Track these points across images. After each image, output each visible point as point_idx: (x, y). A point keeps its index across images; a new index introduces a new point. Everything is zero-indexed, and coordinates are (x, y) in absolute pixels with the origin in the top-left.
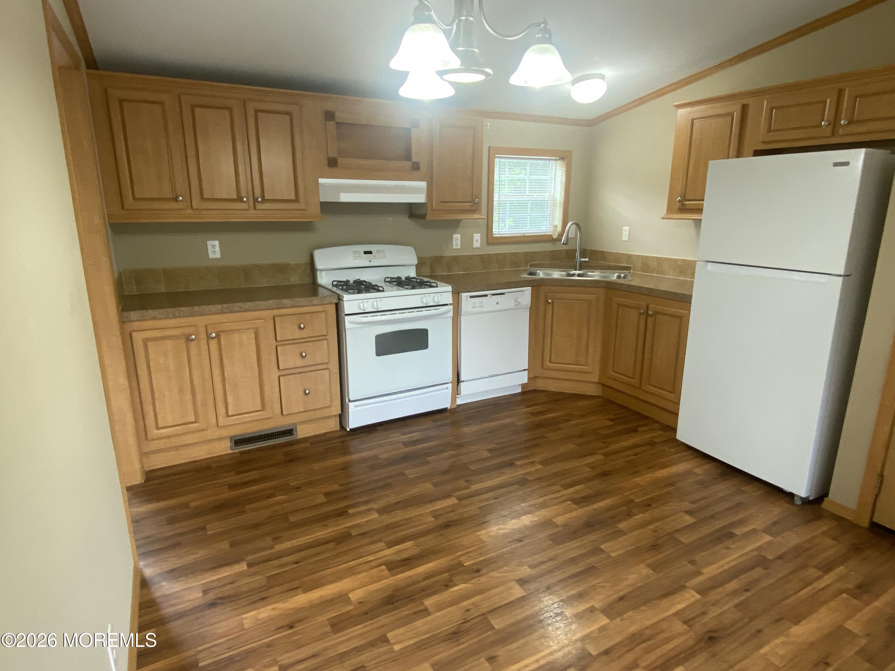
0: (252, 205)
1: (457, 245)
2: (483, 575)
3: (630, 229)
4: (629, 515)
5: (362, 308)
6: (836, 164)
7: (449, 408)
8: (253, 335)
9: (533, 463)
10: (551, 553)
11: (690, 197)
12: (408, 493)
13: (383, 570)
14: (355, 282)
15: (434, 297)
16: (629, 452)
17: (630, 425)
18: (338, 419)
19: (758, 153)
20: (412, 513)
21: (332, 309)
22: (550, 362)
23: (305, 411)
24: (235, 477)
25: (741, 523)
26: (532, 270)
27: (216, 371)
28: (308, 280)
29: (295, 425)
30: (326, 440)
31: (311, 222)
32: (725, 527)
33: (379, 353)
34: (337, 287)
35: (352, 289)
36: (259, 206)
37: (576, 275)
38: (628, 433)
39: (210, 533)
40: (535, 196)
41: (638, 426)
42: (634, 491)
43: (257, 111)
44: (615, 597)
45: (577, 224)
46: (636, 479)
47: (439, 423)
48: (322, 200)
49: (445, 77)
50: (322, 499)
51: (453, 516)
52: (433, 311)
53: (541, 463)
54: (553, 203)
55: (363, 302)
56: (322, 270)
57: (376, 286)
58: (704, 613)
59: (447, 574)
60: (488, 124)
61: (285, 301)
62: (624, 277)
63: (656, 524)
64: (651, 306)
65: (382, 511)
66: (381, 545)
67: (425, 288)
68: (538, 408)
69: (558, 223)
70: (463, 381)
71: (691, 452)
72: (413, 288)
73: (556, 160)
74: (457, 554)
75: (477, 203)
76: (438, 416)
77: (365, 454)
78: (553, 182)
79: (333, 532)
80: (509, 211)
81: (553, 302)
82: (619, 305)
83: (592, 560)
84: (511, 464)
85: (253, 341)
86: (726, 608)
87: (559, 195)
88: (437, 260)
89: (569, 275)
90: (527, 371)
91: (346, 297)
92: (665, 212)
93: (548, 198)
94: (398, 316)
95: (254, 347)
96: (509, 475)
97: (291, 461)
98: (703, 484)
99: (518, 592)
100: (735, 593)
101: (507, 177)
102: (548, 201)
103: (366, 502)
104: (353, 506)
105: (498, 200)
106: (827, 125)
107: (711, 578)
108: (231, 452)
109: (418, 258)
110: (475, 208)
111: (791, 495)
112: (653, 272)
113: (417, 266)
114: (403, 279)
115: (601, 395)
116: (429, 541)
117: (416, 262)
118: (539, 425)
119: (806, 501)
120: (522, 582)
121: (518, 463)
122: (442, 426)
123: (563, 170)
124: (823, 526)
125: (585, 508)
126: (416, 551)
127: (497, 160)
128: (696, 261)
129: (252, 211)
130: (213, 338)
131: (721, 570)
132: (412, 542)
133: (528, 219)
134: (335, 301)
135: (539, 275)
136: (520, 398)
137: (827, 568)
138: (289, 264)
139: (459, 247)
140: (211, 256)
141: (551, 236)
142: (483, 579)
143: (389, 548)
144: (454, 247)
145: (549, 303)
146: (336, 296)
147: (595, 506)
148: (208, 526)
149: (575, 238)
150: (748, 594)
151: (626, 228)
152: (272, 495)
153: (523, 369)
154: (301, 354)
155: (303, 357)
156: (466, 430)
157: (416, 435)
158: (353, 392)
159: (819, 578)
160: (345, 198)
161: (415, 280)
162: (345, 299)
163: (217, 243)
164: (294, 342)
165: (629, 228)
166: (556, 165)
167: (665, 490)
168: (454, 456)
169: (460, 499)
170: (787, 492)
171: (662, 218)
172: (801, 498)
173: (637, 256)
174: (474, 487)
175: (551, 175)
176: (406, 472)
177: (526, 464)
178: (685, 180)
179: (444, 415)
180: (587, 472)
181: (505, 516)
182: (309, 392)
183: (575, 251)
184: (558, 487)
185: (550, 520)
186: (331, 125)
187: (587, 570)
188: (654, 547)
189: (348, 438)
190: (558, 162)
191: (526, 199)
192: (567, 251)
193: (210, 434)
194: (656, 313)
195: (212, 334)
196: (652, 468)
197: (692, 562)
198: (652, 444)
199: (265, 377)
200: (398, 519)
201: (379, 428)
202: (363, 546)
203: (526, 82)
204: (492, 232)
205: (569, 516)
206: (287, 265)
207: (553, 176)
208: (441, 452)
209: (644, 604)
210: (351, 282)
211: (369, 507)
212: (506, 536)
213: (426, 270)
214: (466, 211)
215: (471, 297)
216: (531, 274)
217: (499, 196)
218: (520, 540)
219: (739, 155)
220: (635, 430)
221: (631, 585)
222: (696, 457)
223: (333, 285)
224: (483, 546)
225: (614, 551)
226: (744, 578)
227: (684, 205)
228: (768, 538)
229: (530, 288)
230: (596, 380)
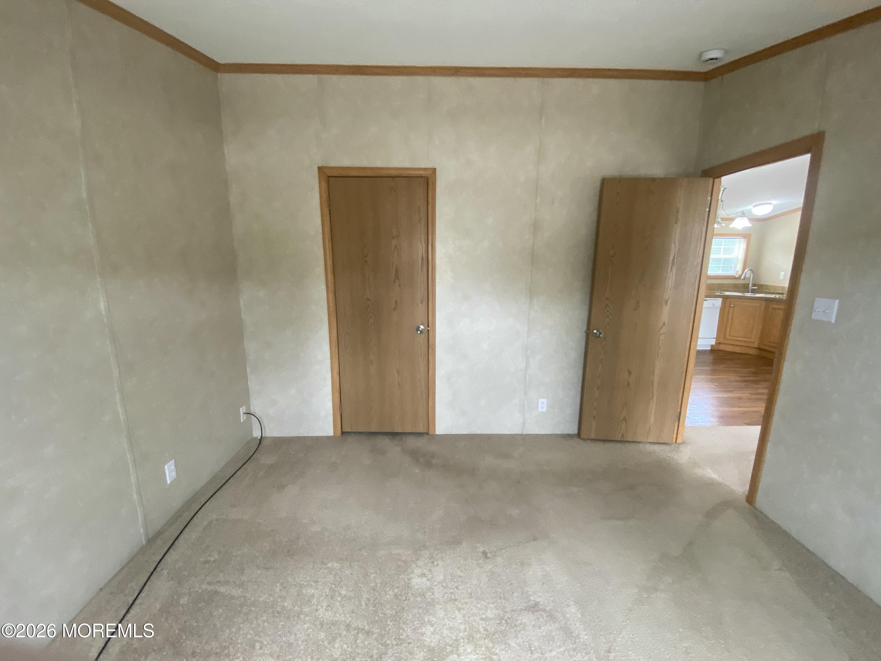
22: (729, 336)
26: (723, 291)
37: (749, 294)
45: (751, 270)
54: (738, 260)
69: (740, 269)
78: (738, 249)
81: (734, 307)
87: (742, 256)
89: (745, 295)
90: (715, 339)
93: (735, 257)
102: (734, 259)
115: (758, 354)
123: (745, 243)
133: (722, 268)
135: (726, 294)
136: (709, 352)
141: (735, 276)
145: (731, 307)
149: (749, 278)
153: (713, 337)
166: (740, 242)
183: (749, 283)
190: (742, 240)
192: (744, 284)
207: (739, 247)
216: (722, 293)
229: (721, 299)
230: (756, 345)
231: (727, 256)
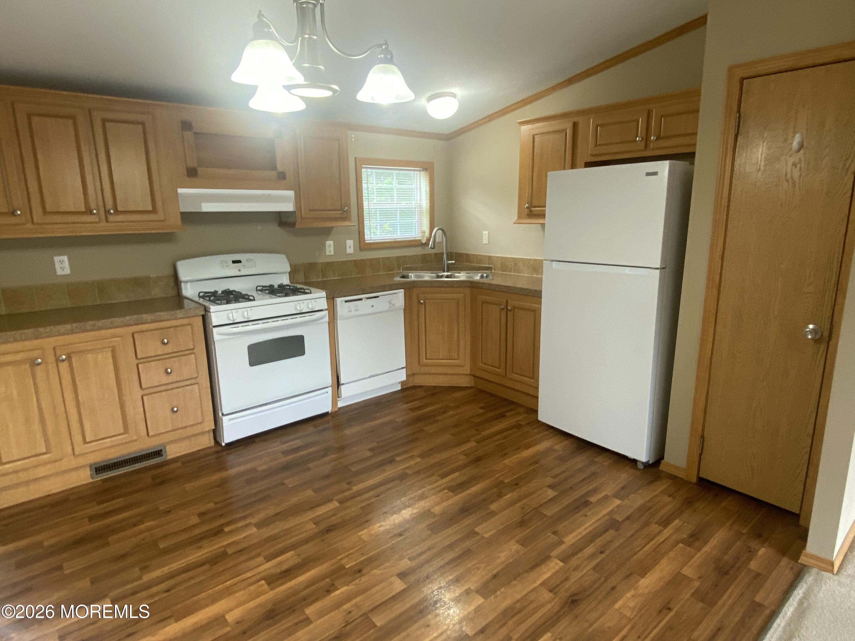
0: (103, 217)
1: (330, 251)
2: (363, 575)
3: (489, 233)
4: (500, 496)
5: (231, 318)
6: (648, 174)
7: (330, 412)
8: (110, 355)
9: (412, 457)
10: (428, 543)
11: (536, 204)
12: (288, 504)
13: (262, 585)
14: (223, 292)
15: (308, 304)
16: (498, 437)
17: (498, 412)
18: (212, 434)
19: (589, 165)
20: (292, 522)
21: (198, 322)
22: (426, 359)
23: (173, 430)
24: (97, 508)
25: (595, 491)
26: (405, 273)
27: (69, 395)
28: (172, 293)
29: (164, 445)
30: (200, 458)
31: (172, 233)
32: (582, 496)
33: (252, 363)
34: (203, 298)
35: (220, 300)
36: (111, 218)
37: (445, 276)
38: (497, 418)
39: (66, 572)
40: (403, 204)
41: (506, 412)
42: (503, 472)
43: (104, 121)
44: (490, 576)
45: (442, 230)
46: (505, 461)
47: (320, 428)
48: (182, 210)
49: (292, 91)
50: (195, 520)
51: (334, 520)
52: (307, 318)
53: (419, 456)
54: (420, 210)
55: (232, 313)
56: (186, 282)
57: (247, 295)
58: (567, 579)
59: (328, 580)
60: (353, 136)
61: (145, 316)
62: (487, 277)
63: (523, 502)
64: (509, 301)
65: (259, 525)
66: (261, 559)
67: (298, 295)
68: (417, 404)
69: (426, 228)
70: (343, 384)
71: (551, 430)
72: (287, 295)
73: (420, 171)
74: (339, 558)
75: (346, 211)
76: (320, 421)
77: (242, 468)
78: (419, 191)
79: (208, 552)
80: (379, 218)
81: (425, 302)
82: (483, 302)
83: (467, 544)
84: (391, 461)
85: (111, 361)
86: (585, 571)
87: (425, 203)
88: (310, 267)
89: (438, 277)
90: (405, 369)
91: (213, 308)
92: (517, 217)
93: (415, 206)
94: (271, 324)
95: (111, 367)
96: (390, 471)
97: (162, 483)
98: (562, 459)
99: (399, 585)
100: (592, 556)
101: (375, 186)
102: (415, 208)
103: (244, 518)
104: (228, 524)
105: (368, 207)
106: (641, 141)
107: (571, 546)
108: (91, 480)
109: (291, 266)
110: (345, 216)
111: (634, 462)
112: (511, 271)
113: (290, 273)
114: (276, 286)
115: (473, 385)
116: (310, 549)
117: (289, 269)
118: (418, 420)
119: (647, 465)
120: (402, 575)
121: (398, 459)
122: (324, 430)
123: (427, 180)
124: (661, 486)
125: (460, 495)
126: (297, 560)
127: (363, 170)
128: (543, 260)
129: (104, 224)
130: (63, 361)
131: (580, 536)
132: (293, 552)
133: (398, 226)
134: (203, 313)
135: (411, 278)
136: (400, 395)
137: (665, 523)
138: (149, 277)
139: (332, 253)
140: (59, 272)
141: (420, 241)
142: (363, 579)
143: (267, 562)
144: (328, 253)
145: (421, 303)
146: (202, 308)
147: (468, 492)
148: (64, 565)
149: (441, 244)
150: (603, 556)
151: (486, 233)
152: (141, 522)
153: (401, 367)
154: (166, 370)
155: (167, 373)
156: (348, 432)
157: (298, 443)
158: (226, 405)
159: (660, 532)
160: (207, 207)
161: (289, 287)
162: (211, 310)
163: (65, 258)
164: (157, 358)
165: (487, 232)
166: (420, 176)
167: (531, 468)
168: (337, 459)
169: (341, 502)
170: (631, 459)
171: (514, 223)
172: (643, 463)
173: (497, 257)
174: (355, 489)
175: (417, 185)
176: (286, 482)
177: (405, 459)
178: (530, 189)
179: (326, 419)
180: (462, 460)
181: (386, 513)
182: (177, 410)
183: (442, 254)
184: (434, 478)
185: (429, 510)
186: (188, 135)
187: (462, 554)
188: (522, 523)
189: (224, 453)
190: (422, 173)
191: (395, 207)
192: (436, 254)
193: (64, 465)
194: (514, 308)
195: (61, 356)
196: (519, 449)
197: (555, 533)
198: (518, 426)
199: (127, 398)
200: (277, 531)
201: (257, 440)
202: (240, 563)
203: (373, 99)
204: (365, 238)
205: (445, 504)
206: (148, 278)
207: (418, 186)
208: (323, 457)
209: (515, 579)
210: (220, 292)
211: (247, 522)
212: (387, 532)
213: (301, 277)
214: (336, 219)
215: (346, 301)
216: (403, 277)
217: (369, 204)
218: (400, 535)
219: (573, 166)
220: (503, 416)
221: (502, 563)
222: (556, 435)
223: (200, 297)
224: (365, 545)
225: (487, 533)
226: (599, 542)
227: (531, 211)
228: (618, 502)
229: (403, 290)
230: (468, 372)
231: (404, 204)
